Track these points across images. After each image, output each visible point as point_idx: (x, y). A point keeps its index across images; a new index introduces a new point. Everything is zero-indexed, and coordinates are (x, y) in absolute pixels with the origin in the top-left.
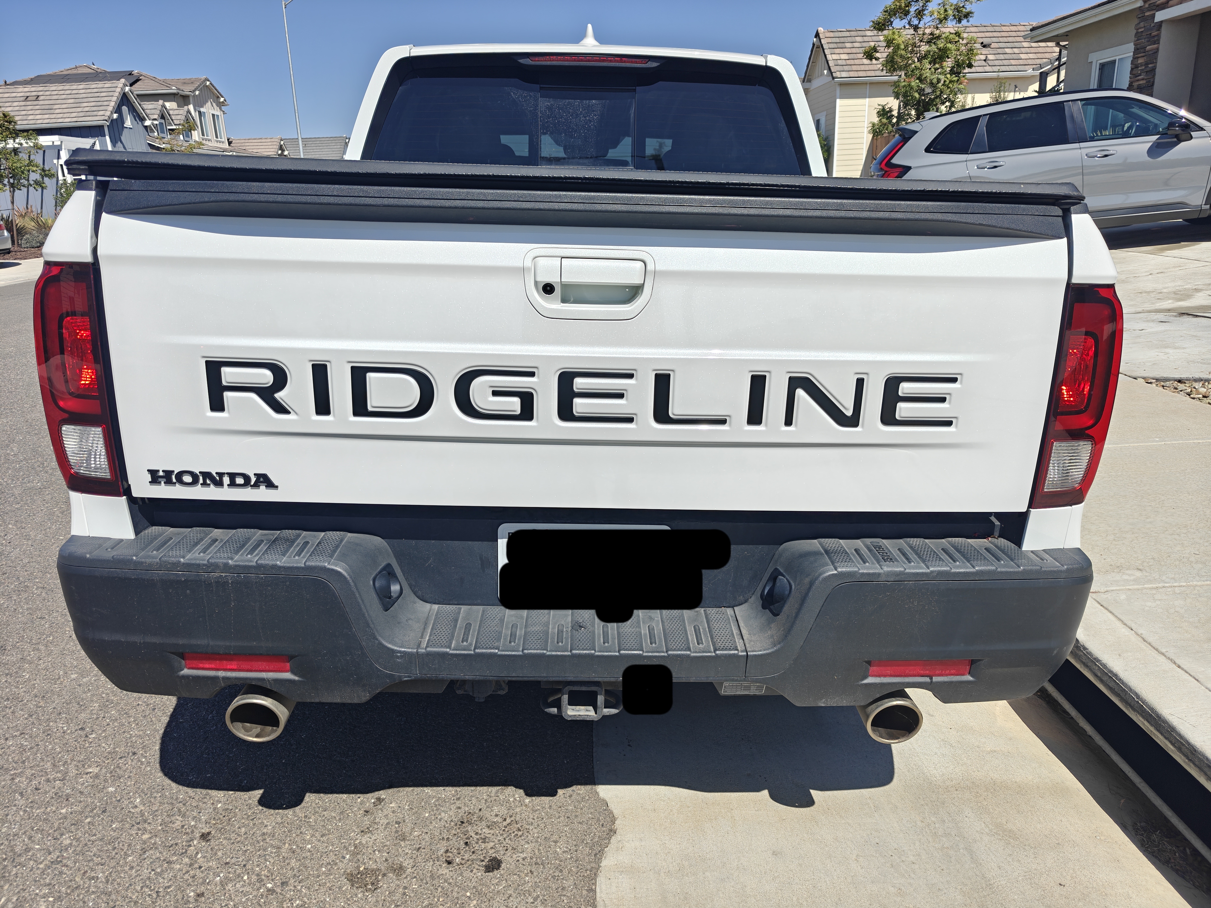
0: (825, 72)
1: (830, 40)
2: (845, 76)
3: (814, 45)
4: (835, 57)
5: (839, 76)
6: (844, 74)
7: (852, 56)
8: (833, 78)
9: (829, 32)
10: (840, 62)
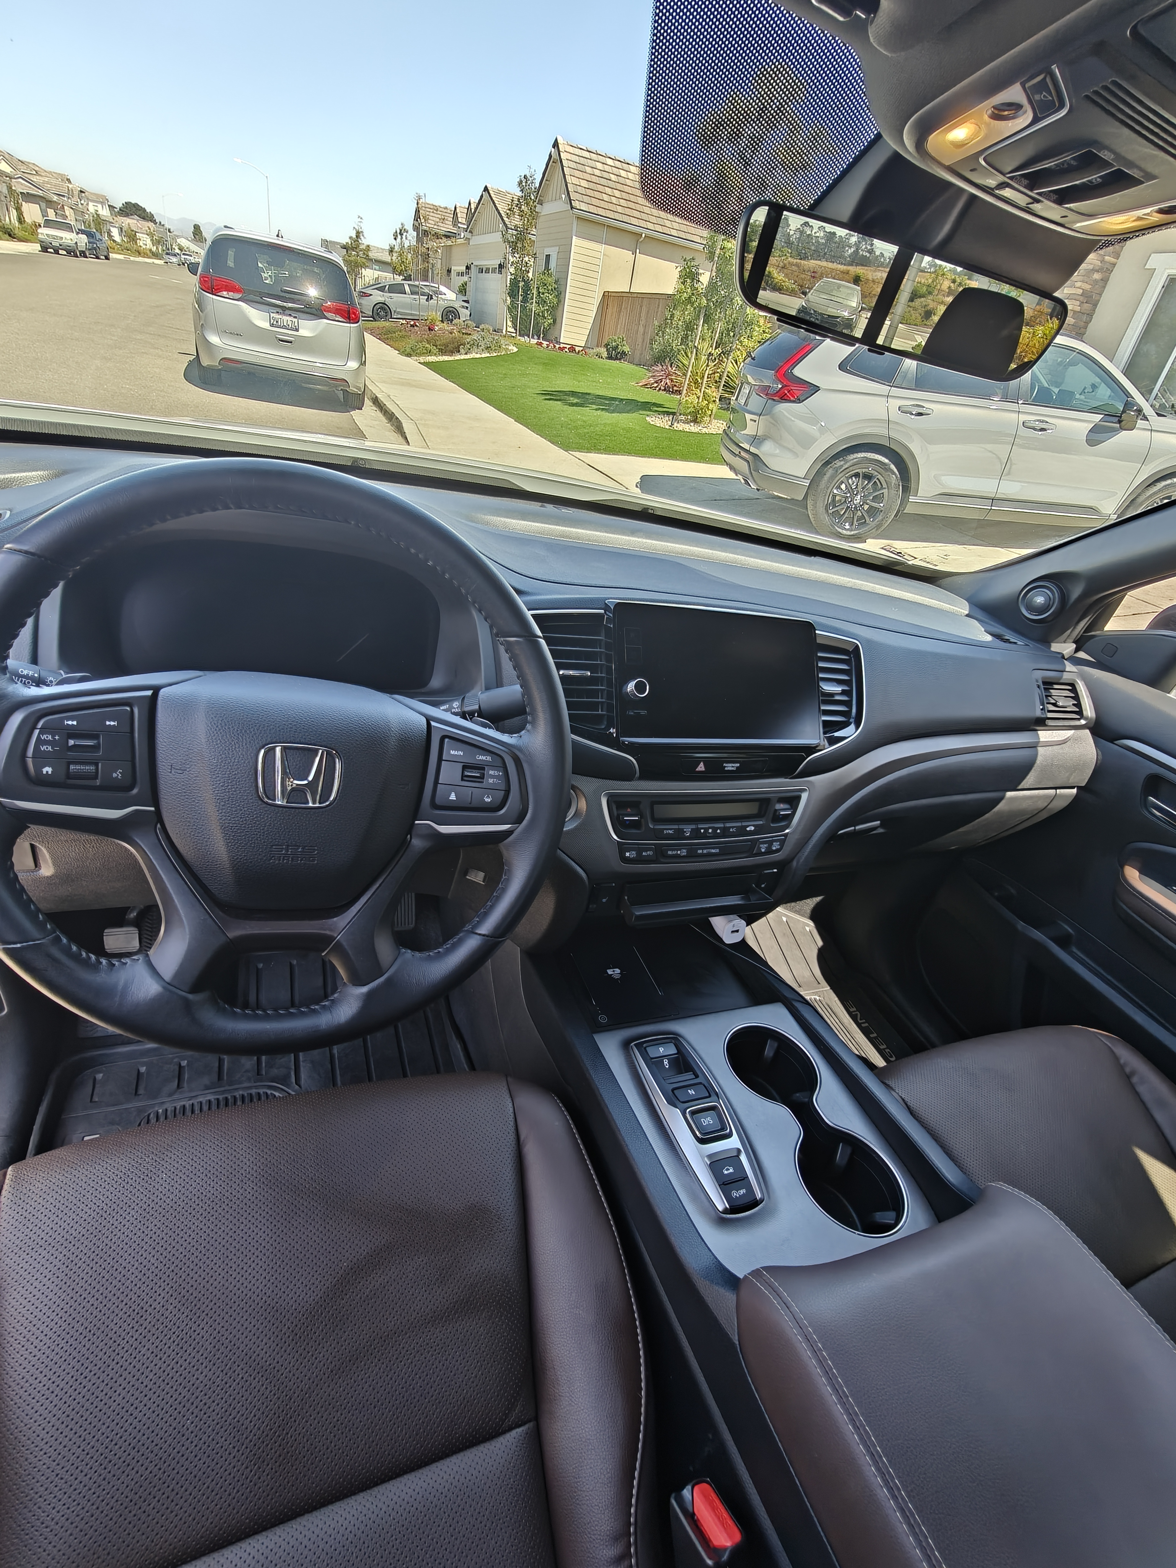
0: (563, 196)
1: (569, 156)
2: (584, 209)
3: (550, 156)
4: (575, 181)
5: (578, 207)
6: (584, 207)
7: (592, 186)
8: (572, 208)
9: (568, 145)
10: (580, 189)
